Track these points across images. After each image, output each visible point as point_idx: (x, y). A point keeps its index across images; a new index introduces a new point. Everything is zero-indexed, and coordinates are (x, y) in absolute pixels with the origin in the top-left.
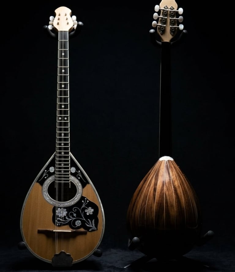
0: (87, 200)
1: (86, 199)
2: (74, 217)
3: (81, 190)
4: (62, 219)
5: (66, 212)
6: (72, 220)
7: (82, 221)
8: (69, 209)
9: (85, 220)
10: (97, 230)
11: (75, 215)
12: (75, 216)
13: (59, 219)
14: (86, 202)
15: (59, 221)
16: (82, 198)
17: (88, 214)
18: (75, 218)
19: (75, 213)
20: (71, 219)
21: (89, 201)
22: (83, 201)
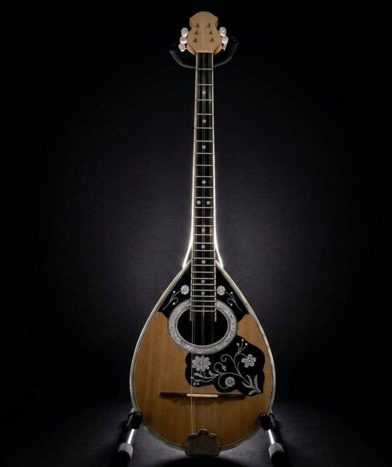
0: (245, 341)
1: (243, 340)
2: (223, 371)
3: (235, 325)
4: (203, 375)
5: (210, 364)
6: (218, 377)
7: (236, 378)
8: (214, 358)
9: (241, 376)
10: (262, 392)
11: (224, 368)
12: (225, 370)
13: (196, 374)
14: (244, 345)
15: (197, 378)
16: (237, 339)
17: (246, 366)
18: (224, 374)
19: (224, 364)
20: (217, 375)
21: (249, 344)
22: (238, 344)
